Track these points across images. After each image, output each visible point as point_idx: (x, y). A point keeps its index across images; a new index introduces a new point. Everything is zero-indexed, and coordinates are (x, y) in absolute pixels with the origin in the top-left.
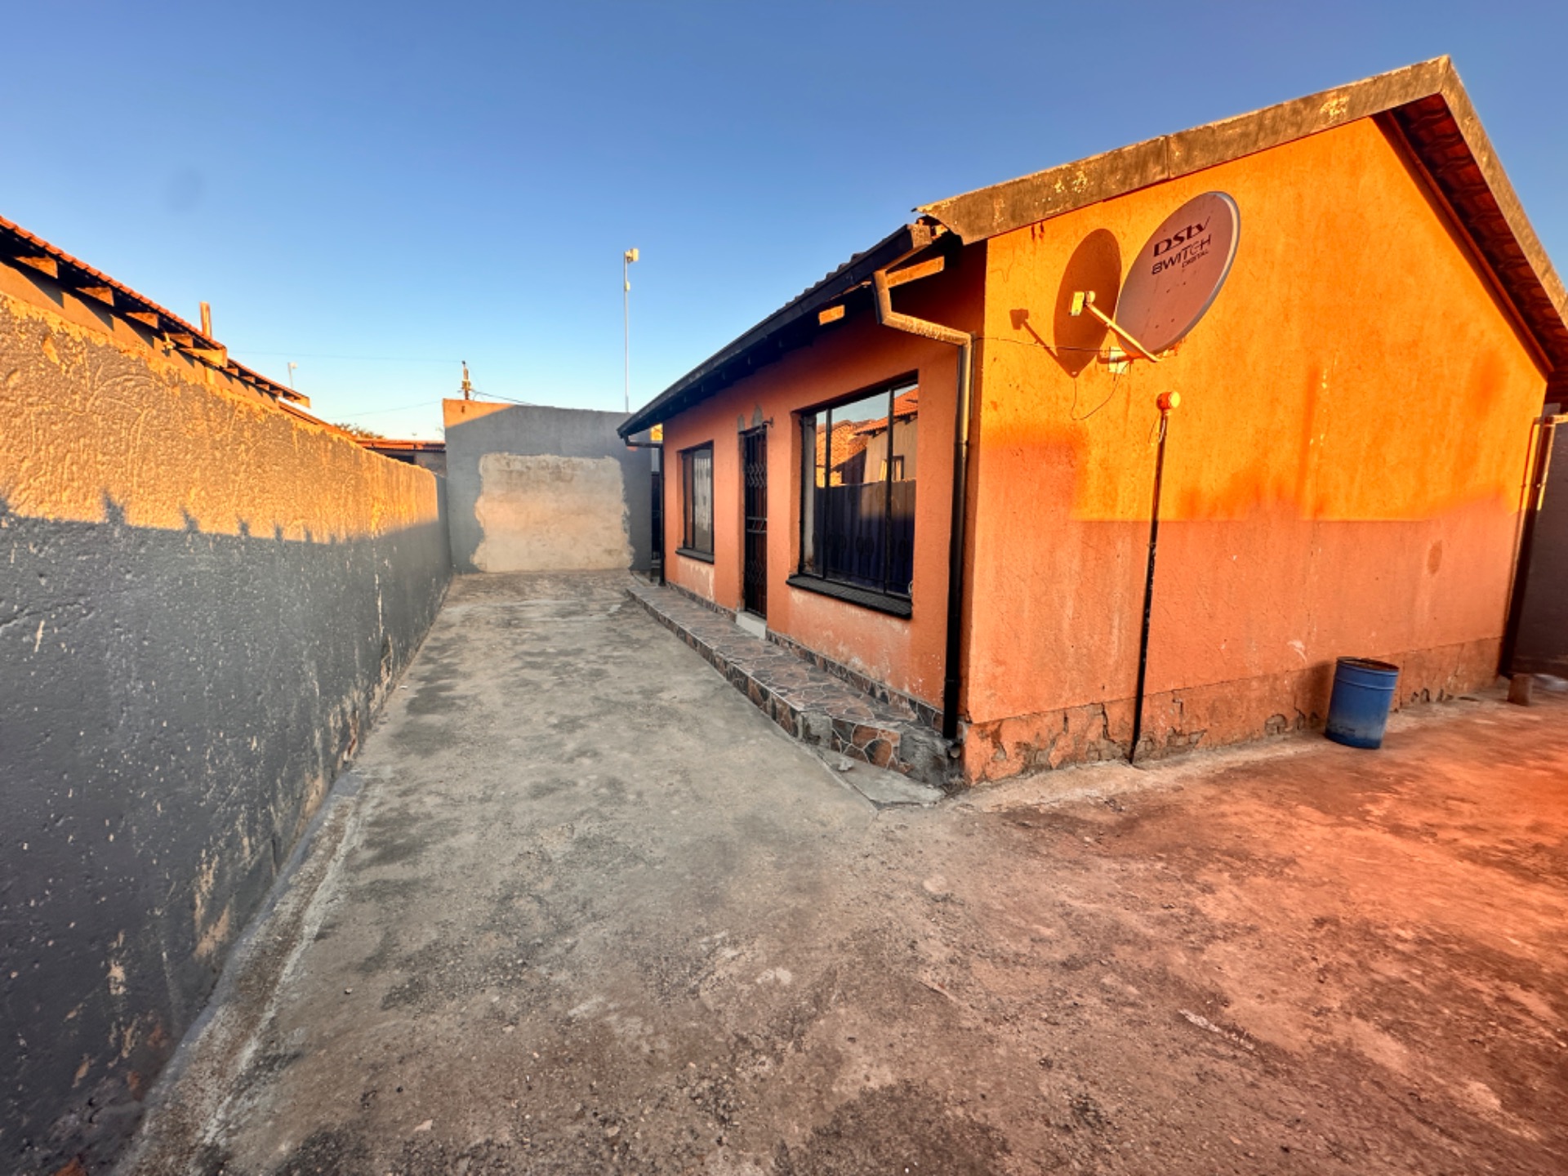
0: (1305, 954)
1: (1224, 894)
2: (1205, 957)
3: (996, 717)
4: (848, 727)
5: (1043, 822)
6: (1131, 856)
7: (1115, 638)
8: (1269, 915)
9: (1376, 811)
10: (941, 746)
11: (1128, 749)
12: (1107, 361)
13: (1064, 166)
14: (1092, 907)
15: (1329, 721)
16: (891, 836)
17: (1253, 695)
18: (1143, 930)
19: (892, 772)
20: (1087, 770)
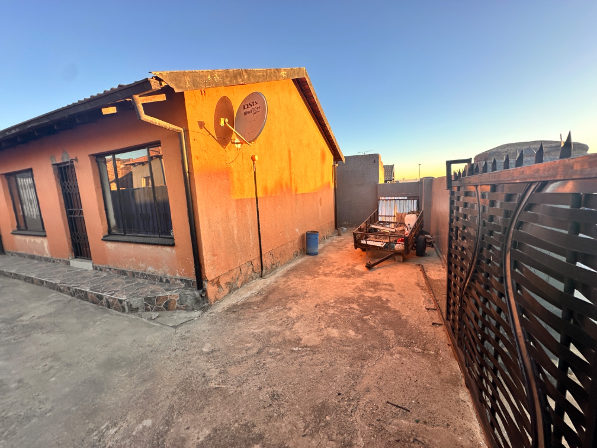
0: (315, 316)
1: (294, 309)
2: (294, 330)
3: (217, 276)
4: (153, 299)
5: (240, 308)
6: (268, 308)
7: (251, 238)
8: (305, 310)
9: (320, 271)
10: (197, 294)
11: (261, 274)
12: (234, 143)
13: (210, 71)
14: (261, 330)
15: (307, 250)
16: (184, 337)
17: (289, 247)
18: (277, 330)
19: (178, 311)
20: (250, 284)
